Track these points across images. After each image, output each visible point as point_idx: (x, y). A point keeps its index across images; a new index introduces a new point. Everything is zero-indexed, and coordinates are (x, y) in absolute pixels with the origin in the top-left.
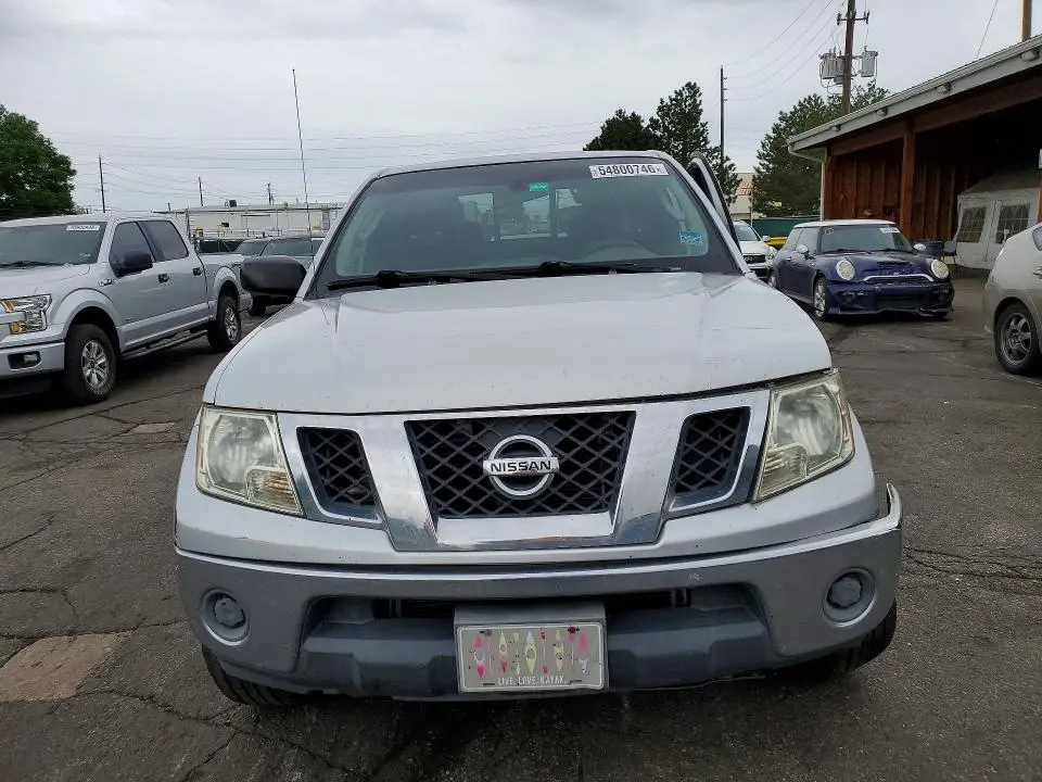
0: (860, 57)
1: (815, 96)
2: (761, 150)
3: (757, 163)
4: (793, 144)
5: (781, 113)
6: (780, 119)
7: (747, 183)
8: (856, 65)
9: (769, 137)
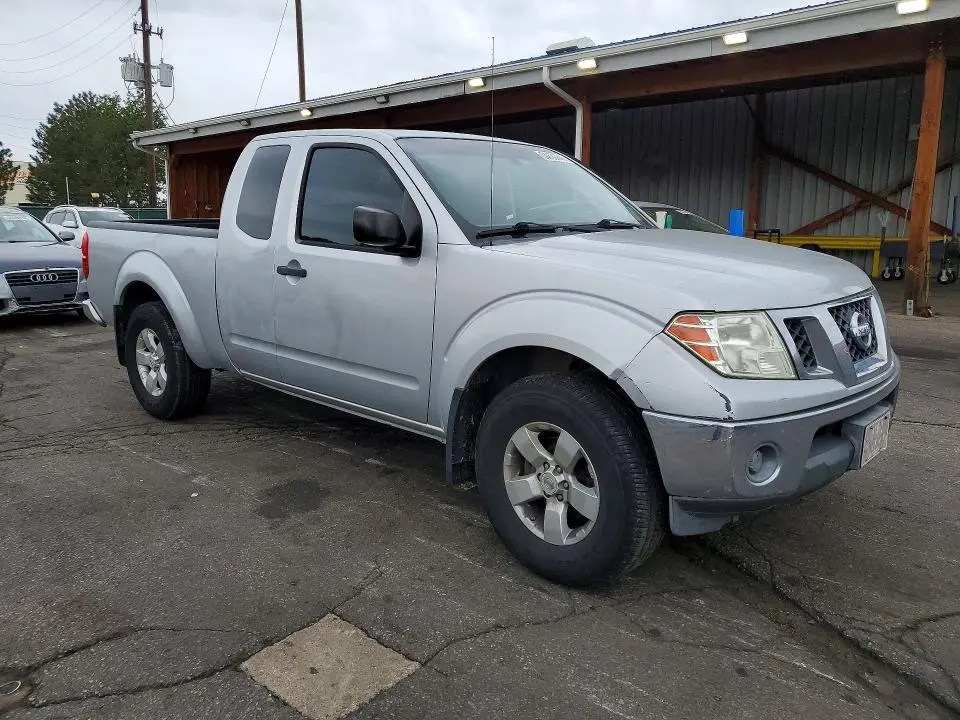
0: (158, 68)
1: (90, 93)
2: (37, 139)
3: (34, 152)
4: (138, 139)
5: (56, 104)
6: (56, 110)
7: (25, 171)
8: (155, 74)
9: (44, 126)
